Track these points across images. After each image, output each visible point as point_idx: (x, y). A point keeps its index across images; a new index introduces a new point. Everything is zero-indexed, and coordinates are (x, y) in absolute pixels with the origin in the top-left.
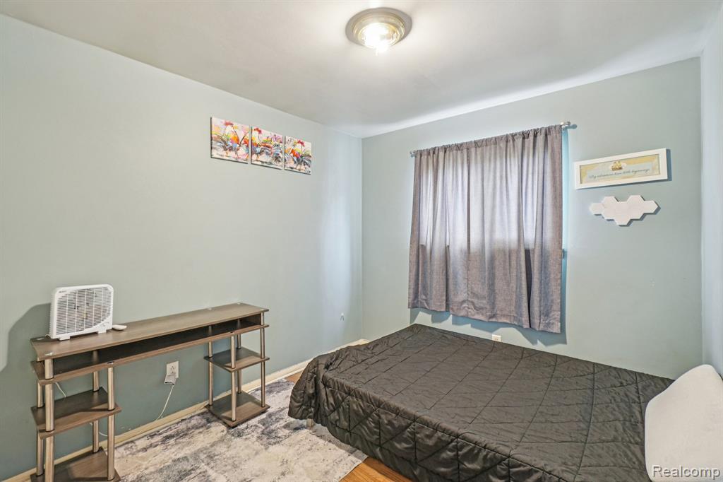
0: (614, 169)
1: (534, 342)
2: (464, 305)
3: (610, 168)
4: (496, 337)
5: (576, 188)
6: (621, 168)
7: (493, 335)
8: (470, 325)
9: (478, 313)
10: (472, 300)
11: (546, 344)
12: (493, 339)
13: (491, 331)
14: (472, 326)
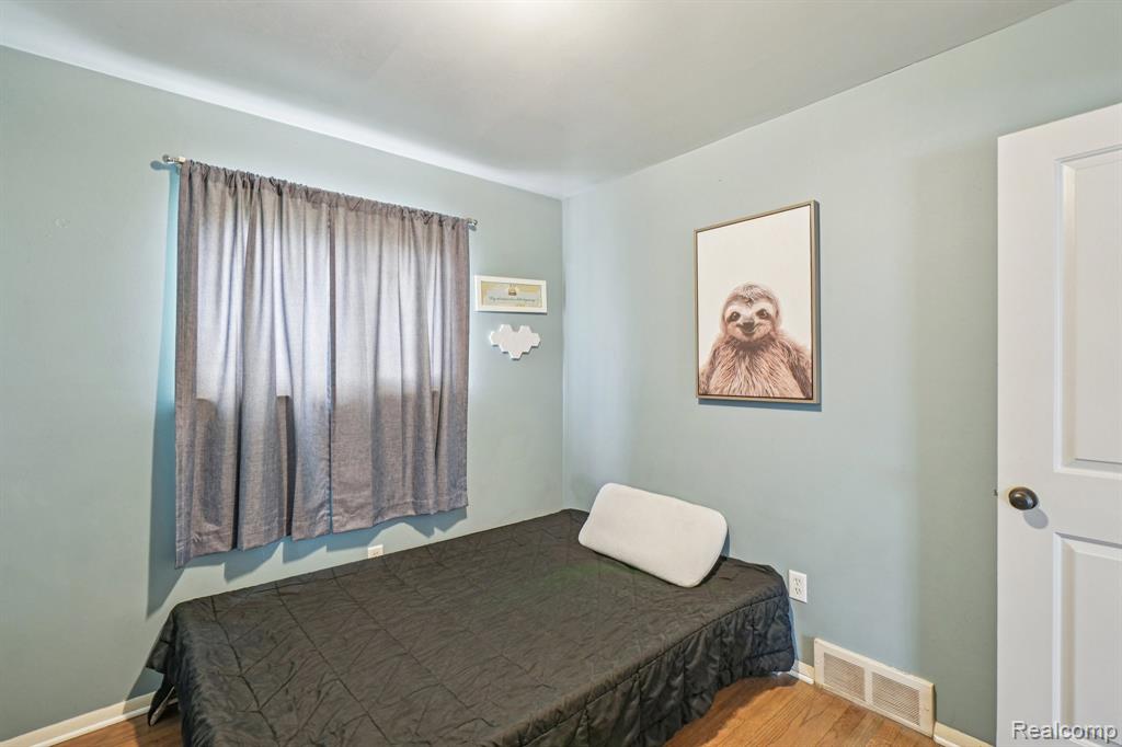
0: (510, 294)
1: (428, 533)
2: (321, 513)
3: (507, 291)
4: (375, 550)
5: (477, 309)
6: (515, 294)
7: (370, 549)
8: (325, 548)
9: (352, 518)
10: (343, 496)
11: (444, 529)
12: (370, 556)
13: (366, 543)
14: (328, 550)
